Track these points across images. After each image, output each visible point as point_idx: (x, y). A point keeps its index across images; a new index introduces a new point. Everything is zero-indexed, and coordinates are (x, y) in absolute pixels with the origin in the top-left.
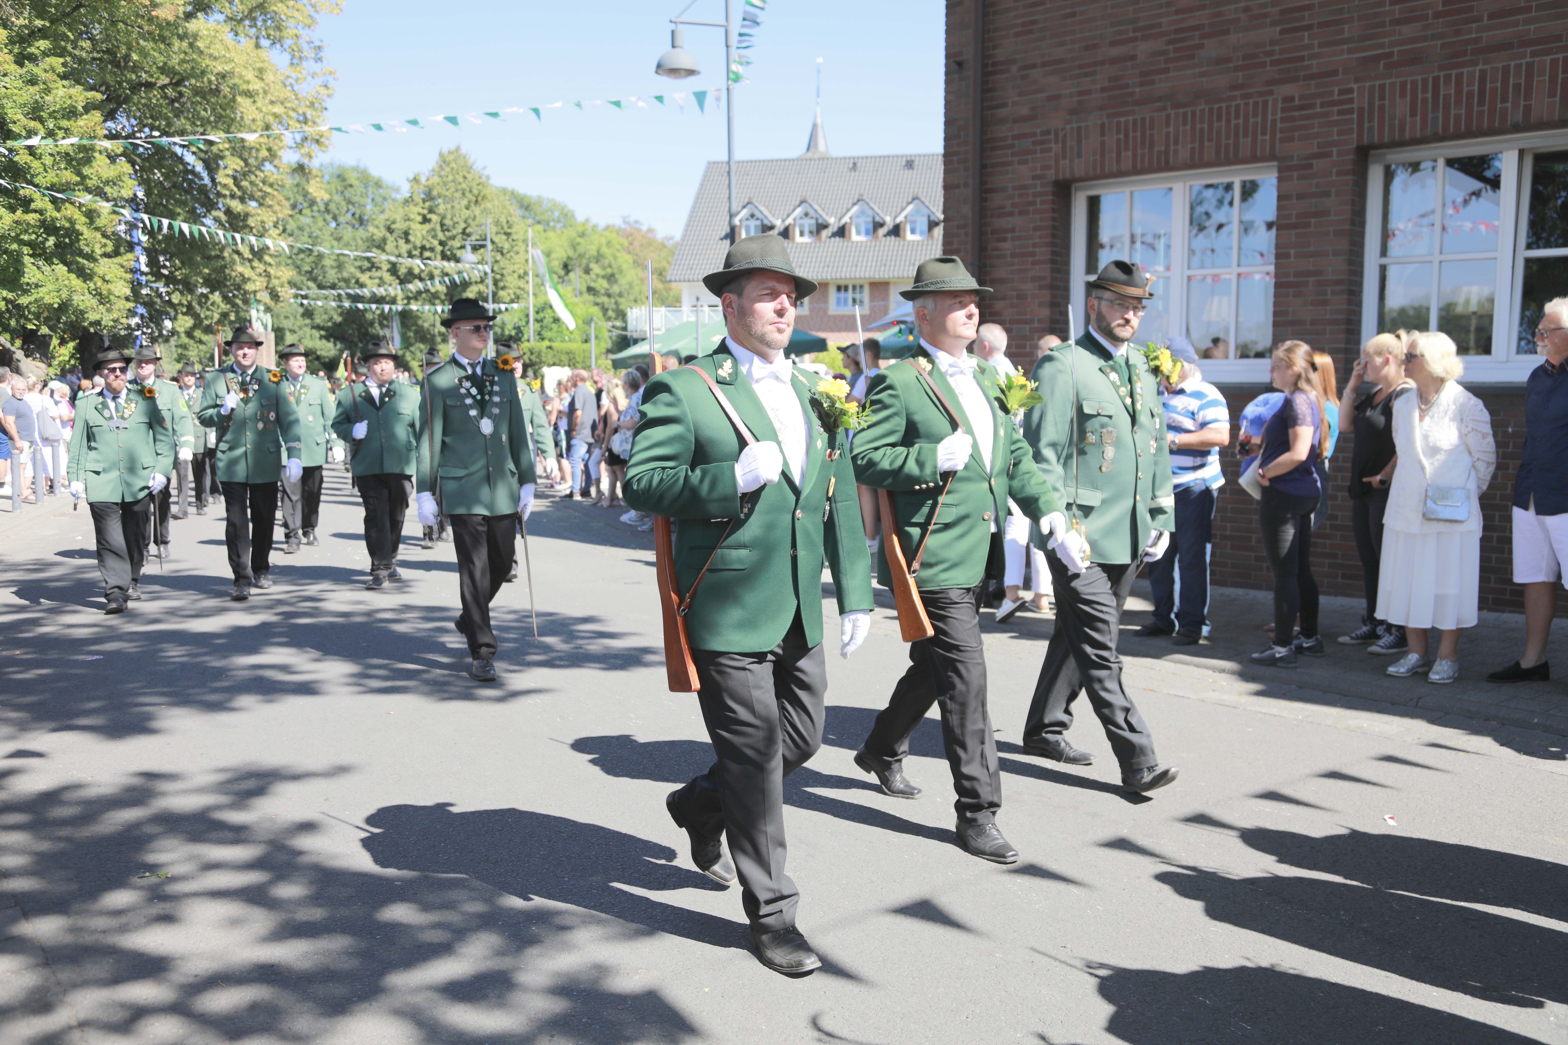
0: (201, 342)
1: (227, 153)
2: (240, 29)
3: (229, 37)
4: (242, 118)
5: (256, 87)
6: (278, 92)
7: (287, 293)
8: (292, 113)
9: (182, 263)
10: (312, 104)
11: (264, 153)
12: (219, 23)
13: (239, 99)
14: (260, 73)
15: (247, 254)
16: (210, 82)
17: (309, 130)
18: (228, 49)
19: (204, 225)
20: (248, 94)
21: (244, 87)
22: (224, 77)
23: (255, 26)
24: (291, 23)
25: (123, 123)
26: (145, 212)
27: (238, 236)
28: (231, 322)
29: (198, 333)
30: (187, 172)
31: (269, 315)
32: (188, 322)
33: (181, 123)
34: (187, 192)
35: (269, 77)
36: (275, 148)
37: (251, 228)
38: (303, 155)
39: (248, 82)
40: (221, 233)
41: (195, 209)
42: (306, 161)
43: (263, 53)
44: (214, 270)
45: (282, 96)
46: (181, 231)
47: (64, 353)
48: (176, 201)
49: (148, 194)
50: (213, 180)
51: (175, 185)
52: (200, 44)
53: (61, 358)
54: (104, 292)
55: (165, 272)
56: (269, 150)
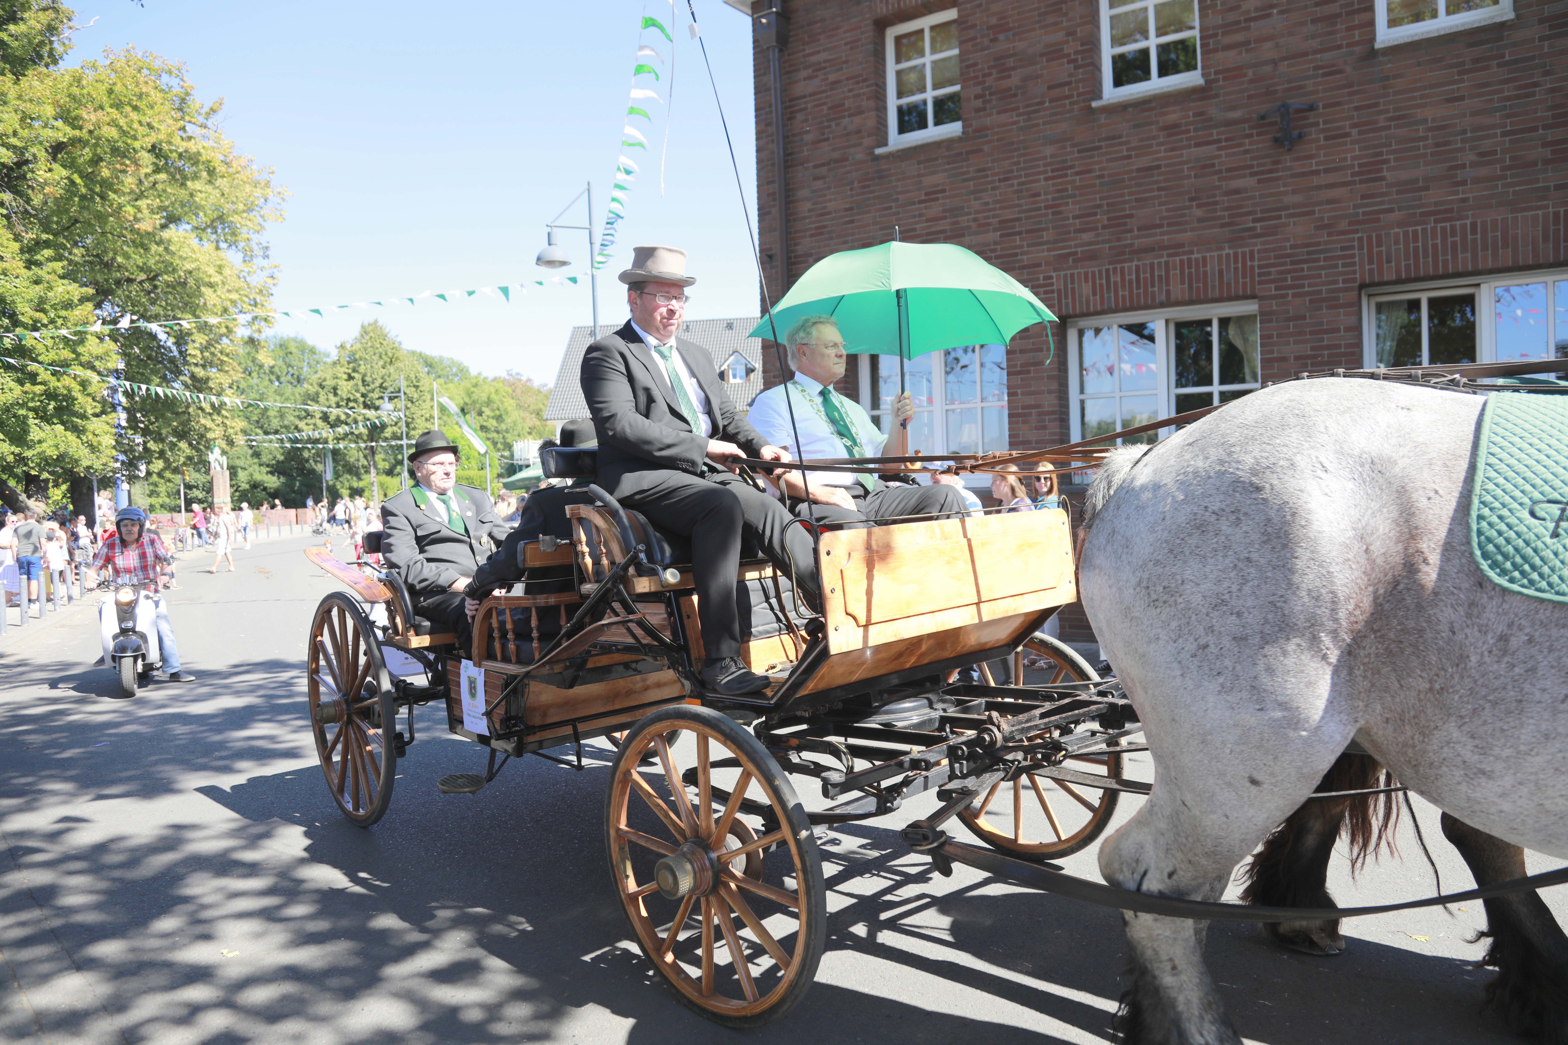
0: (169, 481)
1: (194, 331)
2: (204, 236)
3: (194, 242)
4: (205, 304)
5: (216, 280)
6: (233, 283)
7: (240, 440)
8: (246, 299)
9: (156, 418)
10: (261, 291)
11: (223, 330)
12: (187, 231)
13: (203, 289)
14: (220, 269)
15: (208, 409)
16: (180, 277)
17: (259, 312)
18: (193, 251)
19: (173, 388)
20: (211, 285)
21: (207, 280)
22: (190, 272)
23: (216, 232)
24: (244, 230)
25: (108, 310)
26: (126, 379)
27: (201, 396)
28: (196, 464)
29: (168, 474)
30: (159, 347)
31: (225, 458)
32: (158, 465)
33: (155, 309)
34: (160, 362)
35: (227, 272)
36: (231, 325)
37: (211, 389)
38: (255, 331)
39: (210, 276)
40: (188, 394)
41: (165, 375)
42: (256, 336)
43: (221, 254)
44: (181, 424)
45: (237, 285)
46: (156, 393)
47: (57, 494)
48: (151, 370)
49: (128, 364)
50: (181, 352)
51: (149, 357)
52: (172, 248)
53: (55, 498)
54: (95, 444)
55: (142, 426)
56: (227, 327)
